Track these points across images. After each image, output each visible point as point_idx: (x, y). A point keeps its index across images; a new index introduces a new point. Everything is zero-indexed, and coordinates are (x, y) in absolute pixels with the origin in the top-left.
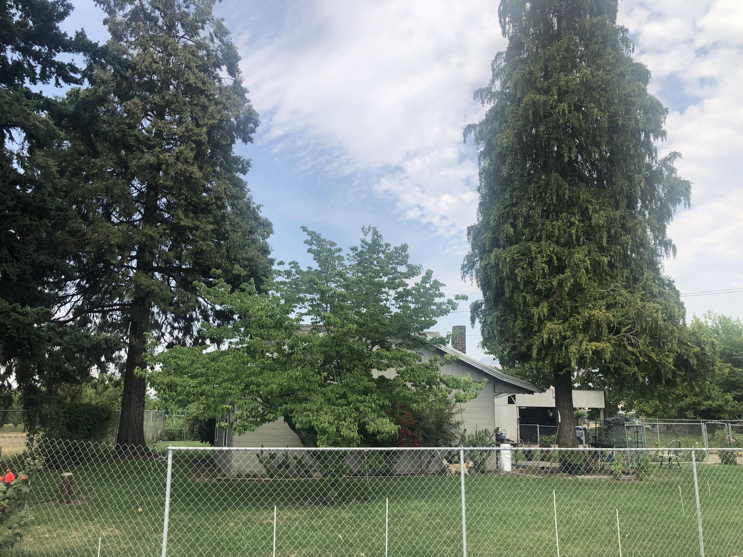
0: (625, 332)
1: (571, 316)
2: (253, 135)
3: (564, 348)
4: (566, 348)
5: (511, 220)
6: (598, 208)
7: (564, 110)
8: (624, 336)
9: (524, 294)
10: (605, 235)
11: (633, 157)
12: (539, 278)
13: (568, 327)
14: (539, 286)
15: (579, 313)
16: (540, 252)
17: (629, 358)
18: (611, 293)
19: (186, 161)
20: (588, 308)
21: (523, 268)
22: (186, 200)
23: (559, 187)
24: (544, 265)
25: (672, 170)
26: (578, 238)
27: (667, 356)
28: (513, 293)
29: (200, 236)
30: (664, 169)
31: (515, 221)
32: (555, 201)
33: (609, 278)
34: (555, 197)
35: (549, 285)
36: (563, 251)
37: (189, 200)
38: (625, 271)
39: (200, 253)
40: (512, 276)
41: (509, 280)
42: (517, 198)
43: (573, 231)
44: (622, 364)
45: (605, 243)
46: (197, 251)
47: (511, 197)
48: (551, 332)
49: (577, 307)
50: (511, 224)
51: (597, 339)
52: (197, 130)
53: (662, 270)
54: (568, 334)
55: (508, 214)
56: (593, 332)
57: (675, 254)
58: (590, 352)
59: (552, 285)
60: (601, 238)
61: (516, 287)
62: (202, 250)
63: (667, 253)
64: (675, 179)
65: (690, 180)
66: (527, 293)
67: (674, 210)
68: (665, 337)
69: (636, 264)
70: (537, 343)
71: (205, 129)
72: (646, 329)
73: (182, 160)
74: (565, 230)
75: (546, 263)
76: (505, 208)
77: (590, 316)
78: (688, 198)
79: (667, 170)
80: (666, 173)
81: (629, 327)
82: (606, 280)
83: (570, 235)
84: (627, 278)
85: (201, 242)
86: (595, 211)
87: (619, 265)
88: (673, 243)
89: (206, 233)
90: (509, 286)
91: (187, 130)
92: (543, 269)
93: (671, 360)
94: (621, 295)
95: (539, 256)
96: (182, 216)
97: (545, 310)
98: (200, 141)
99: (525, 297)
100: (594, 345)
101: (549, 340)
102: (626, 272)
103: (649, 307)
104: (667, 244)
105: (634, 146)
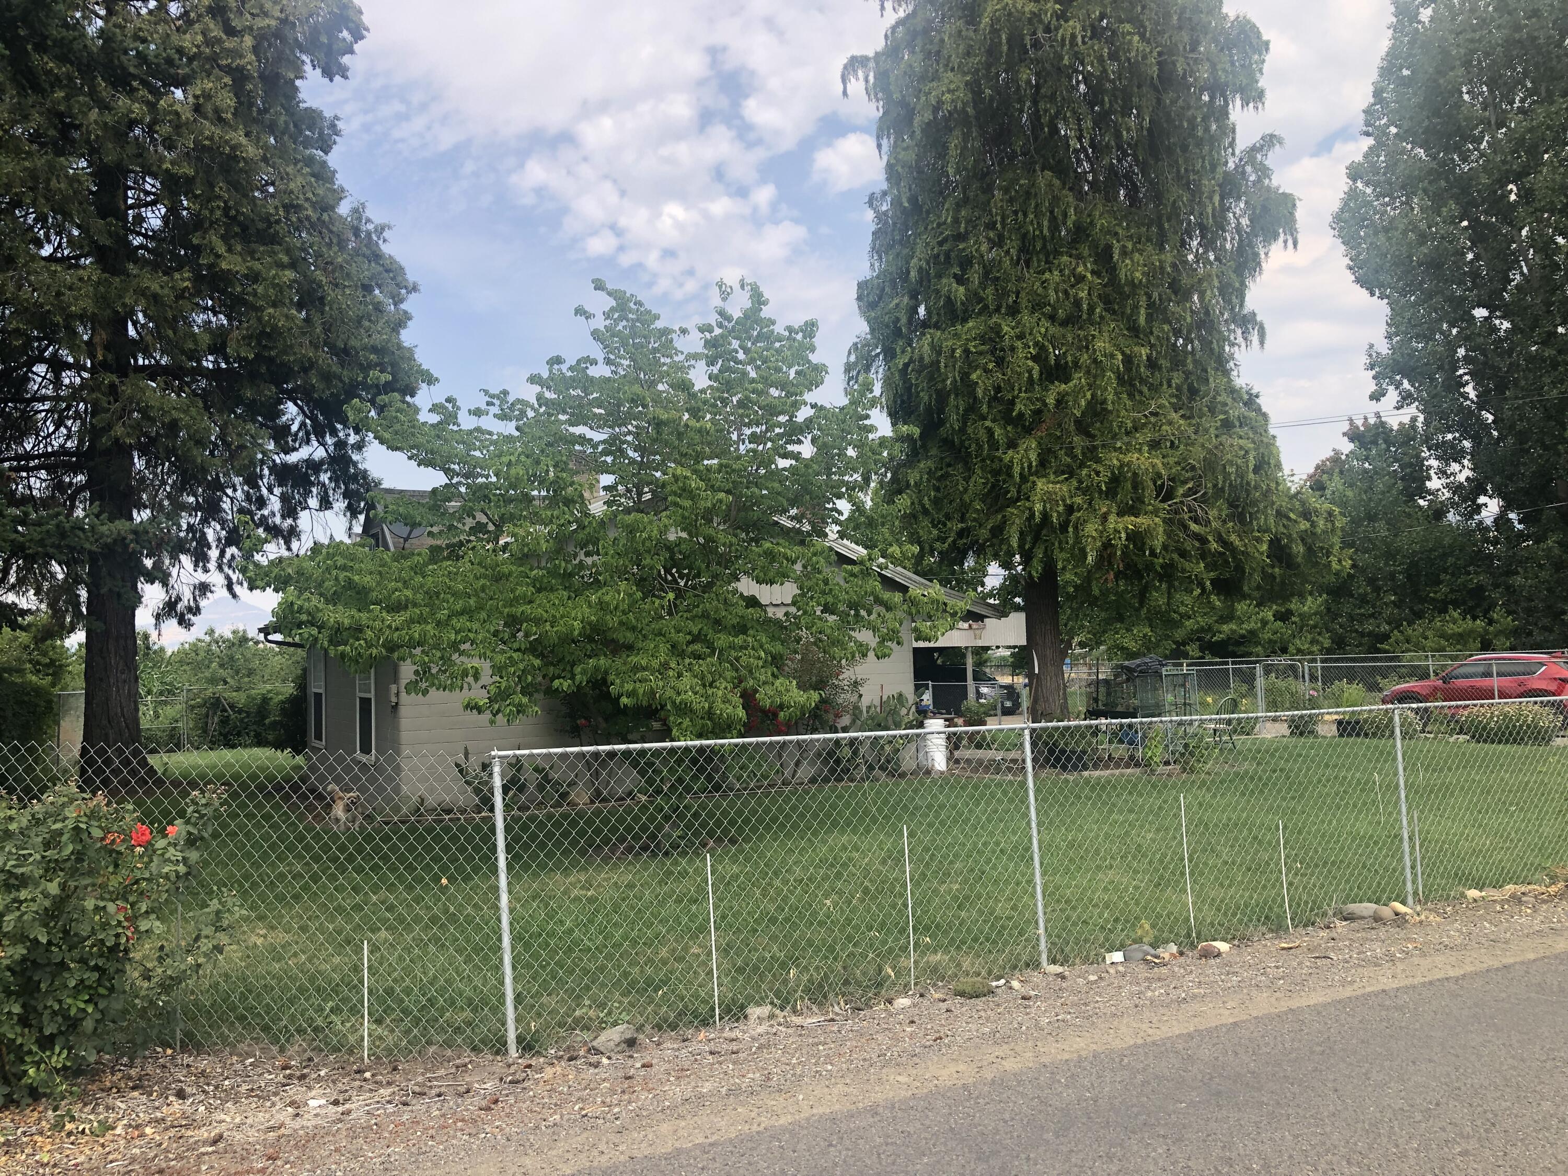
0: (1184, 495)
1: (1082, 465)
2: (346, 59)
3: (1071, 529)
4: (1076, 528)
5: (957, 270)
6: (1130, 245)
7: (1073, 36)
8: (1182, 502)
9: (988, 423)
10: (1143, 302)
11: (1199, 143)
12: (1020, 391)
13: (1077, 489)
14: (1019, 407)
15: (1098, 461)
16: (1020, 337)
17: (1188, 546)
18: (1153, 419)
19: (220, 120)
20: (1116, 450)
21: (986, 371)
22: (227, 209)
23: (1056, 200)
24: (1030, 363)
25: (1264, 172)
26: (1091, 309)
27: (1258, 540)
28: (964, 420)
29: (266, 296)
30: (1249, 169)
31: (964, 270)
32: (1046, 231)
33: (1145, 389)
34: (1046, 223)
35: (1039, 405)
36: (1064, 336)
37: (233, 212)
38: (1175, 374)
39: (269, 336)
40: (966, 387)
41: (957, 395)
42: (969, 221)
43: (1083, 294)
44: (1175, 556)
45: (1142, 320)
46: (263, 333)
47: (956, 221)
48: (1049, 498)
49: (1095, 448)
50: (955, 276)
51: (1133, 511)
52: (230, 43)
53: (1235, 373)
54: (1078, 500)
55: (947, 255)
56: (1125, 494)
57: (1262, 343)
58: (1123, 535)
59: (1045, 405)
60: (1136, 307)
61: (972, 408)
62: (275, 328)
63: (1246, 339)
64: (1268, 188)
65: (1296, 194)
66: (994, 421)
67: (1266, 254)
68: (1254, 503)
69: (1195, 362)
70: (1017, 521)
71: (248, 41)
72: (1223, 489)
73: (210, 114)
74: (1066, 292)
75: (1034, 358)
76: (940, 244)
77: (1122, 466)
78: (1292, 230)
79: (1256, 170)
80: (1253, 178)
81: (1190, 485)
82: (1141, 393)
83: (1077, 303)
84: (1178, 388)
85: (271, 310)
86: (1124, 253)
87: (1164, 363)
88: (1259, 318)
89: (280, 288)
90: (957, 407)
91: (208, 42)
92: (1030, 372)
93: (1265, 547)
94: (1170, 423)
95: (1019, 344)
96: (221, 249)
97: (1033, 456)
98: (240, 69)
99: (990, 431)
100: (1130, 522)
101: (1045, 516)
102: (1177, 378)
103: (1232, 445)
104: (1247, 322)
105: (1203, 119)
